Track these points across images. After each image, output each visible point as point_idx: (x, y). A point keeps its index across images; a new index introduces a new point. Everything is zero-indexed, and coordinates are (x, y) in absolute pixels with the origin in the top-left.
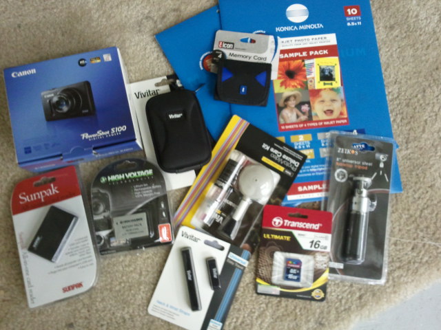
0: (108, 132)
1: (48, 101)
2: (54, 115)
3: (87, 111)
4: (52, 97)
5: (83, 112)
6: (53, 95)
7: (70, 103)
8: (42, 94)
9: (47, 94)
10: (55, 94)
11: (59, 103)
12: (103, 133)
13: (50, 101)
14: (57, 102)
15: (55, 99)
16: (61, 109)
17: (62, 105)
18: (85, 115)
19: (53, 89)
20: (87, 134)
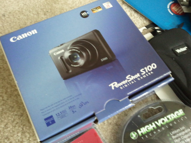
0: (138, 75)
1: (59, 58)
2: (70, 71)
3: (106, 59)
4: (63, 53)
5: (102, 60)
6: (63, 51)
7: (84, 54)
8: (51, 52)
9: (56, 52)
10: (66, 49)
11: (72, 58)
12: (133, 77)
13: (61, 58)
14: (70, 56)
15: (67, 55)
16: (77, 64)
17: (77, 59)
18: (105, 62)
19: (61, 45)
20: (116, 83)
